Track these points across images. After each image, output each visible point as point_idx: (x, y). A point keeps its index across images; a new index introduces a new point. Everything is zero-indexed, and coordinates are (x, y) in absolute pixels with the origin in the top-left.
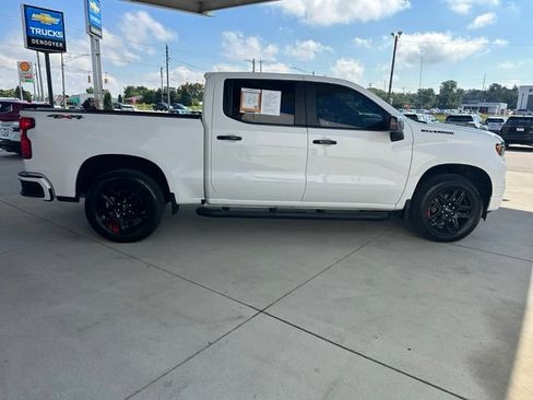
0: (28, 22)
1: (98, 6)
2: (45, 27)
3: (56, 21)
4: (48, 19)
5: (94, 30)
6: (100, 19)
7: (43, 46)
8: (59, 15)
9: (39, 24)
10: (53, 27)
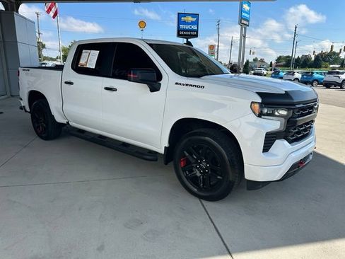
0: (179, 22)
1: (249, 6)
2: (187, 24)
3: (194, 19)
4: (190, 19)
5: (243, 22)
6: (249, 14)
7: (186, 35)
8: (196, 16)
9: (184, 23)
10: (192, 23)
